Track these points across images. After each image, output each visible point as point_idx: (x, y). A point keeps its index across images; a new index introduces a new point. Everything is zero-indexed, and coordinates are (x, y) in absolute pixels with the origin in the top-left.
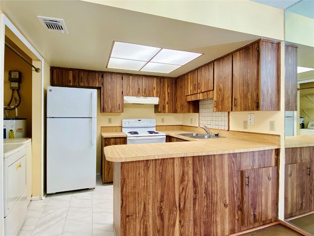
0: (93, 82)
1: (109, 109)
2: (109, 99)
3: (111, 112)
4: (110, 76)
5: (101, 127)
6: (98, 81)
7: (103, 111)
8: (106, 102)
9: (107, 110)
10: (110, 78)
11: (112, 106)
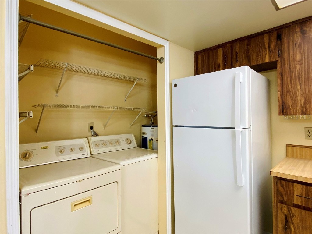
0: (258, 55)
1: (298, 108)
2: (298, 83)
3: (304, 113)
4: (298, 30)
5: (288, 145)
6: (270, 51)
7: (283, 112)
8: (288, 91)
9: (292, 109)
10: (299, 34)
11: (305, 100)
